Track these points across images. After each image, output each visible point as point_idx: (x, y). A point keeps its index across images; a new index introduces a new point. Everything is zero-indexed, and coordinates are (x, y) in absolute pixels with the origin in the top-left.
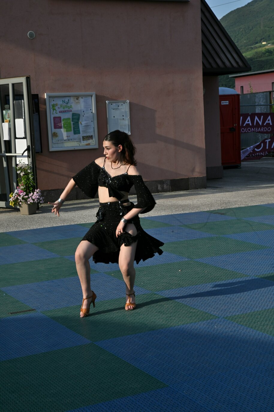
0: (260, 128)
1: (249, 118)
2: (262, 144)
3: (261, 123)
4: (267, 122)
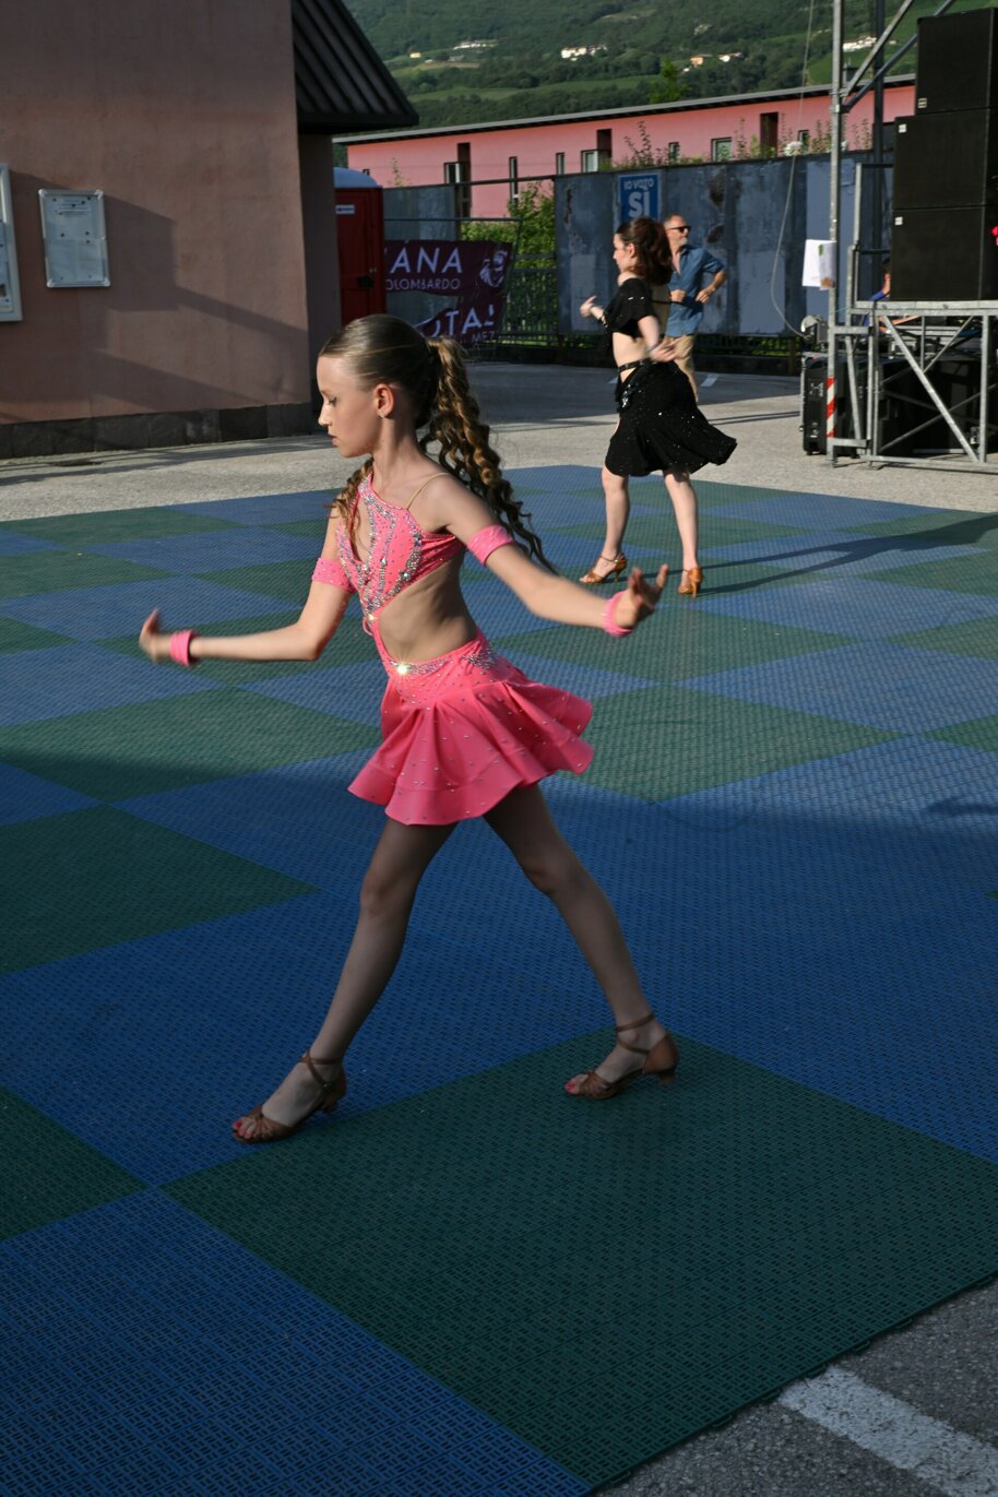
0: (431, 281)
1: (403, 253)
2: (438, 323)
3: (433, 267)
4: (449, 264)
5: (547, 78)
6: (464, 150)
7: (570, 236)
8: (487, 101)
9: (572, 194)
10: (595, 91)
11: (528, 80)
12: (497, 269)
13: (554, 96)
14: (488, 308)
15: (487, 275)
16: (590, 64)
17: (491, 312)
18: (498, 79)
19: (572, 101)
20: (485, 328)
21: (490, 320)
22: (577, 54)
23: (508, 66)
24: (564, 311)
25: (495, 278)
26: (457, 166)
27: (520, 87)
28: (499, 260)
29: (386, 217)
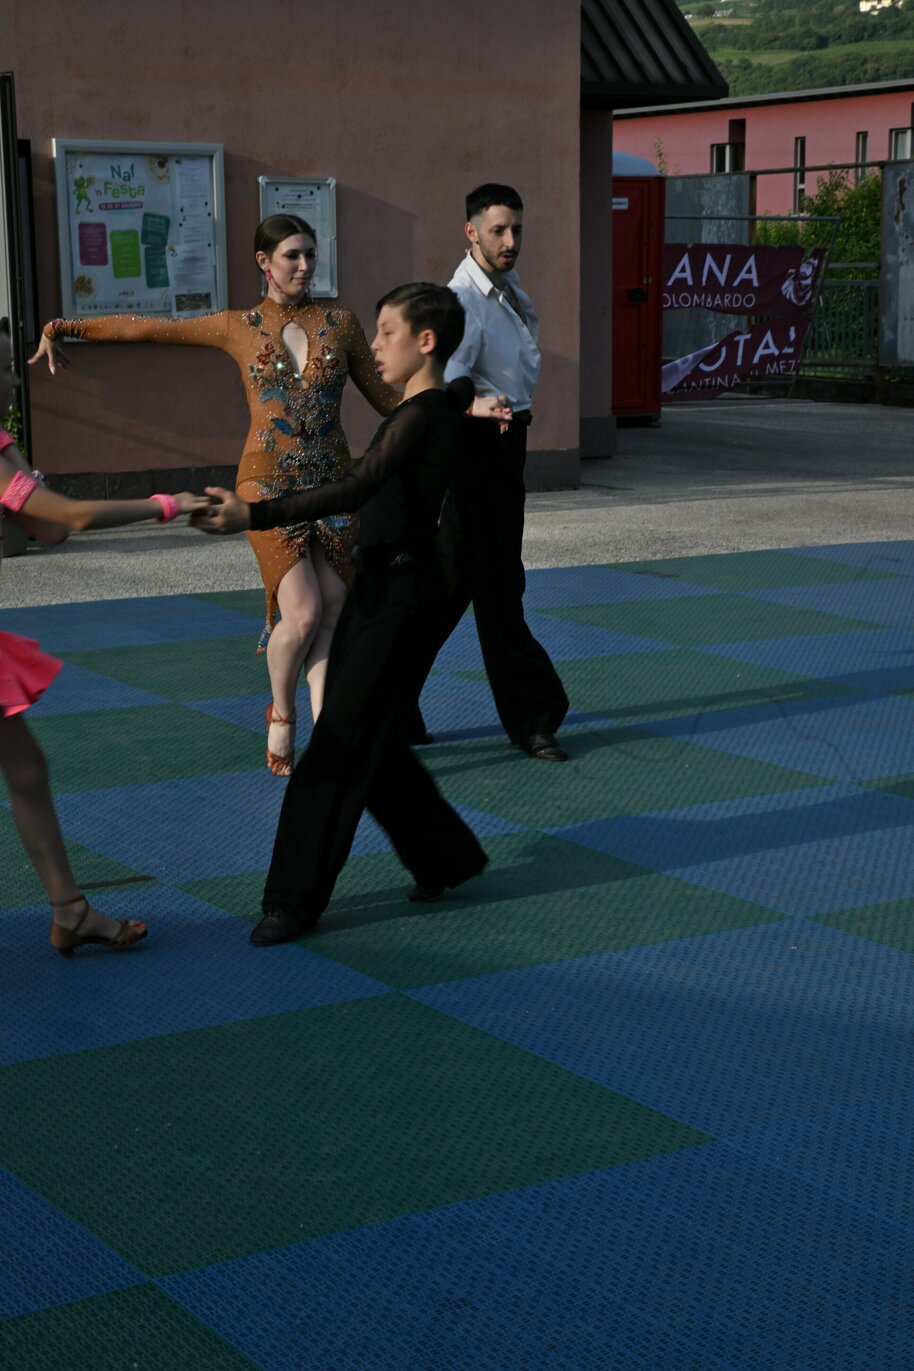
0: (718, 296)
1: (685, 260)
2: (724, 350)
3: (722, 279)
4: (743, 275)
5: (840, 37)
6: (738, 128)
7: (901, 239)
8: (760, 66)
9: (906, 185)
10: (900, 54)
11: (814, 40)
12: (804, 283)
13: (848, 60)
14: (789, 331)
15: (791, 289)
16: (896, 19)
17: (793, 336)
18: (776, 39)
19: (869, 66)
20: (782, 356)
21: (790, 346)
22: (879, 7)
23: (790, 22)
24: (888, 335)
25: (801, 294)
26: (728, 150)
27: (803, 49)
28: (807, 270)
29: (667, 214)
